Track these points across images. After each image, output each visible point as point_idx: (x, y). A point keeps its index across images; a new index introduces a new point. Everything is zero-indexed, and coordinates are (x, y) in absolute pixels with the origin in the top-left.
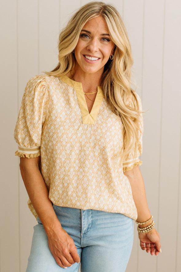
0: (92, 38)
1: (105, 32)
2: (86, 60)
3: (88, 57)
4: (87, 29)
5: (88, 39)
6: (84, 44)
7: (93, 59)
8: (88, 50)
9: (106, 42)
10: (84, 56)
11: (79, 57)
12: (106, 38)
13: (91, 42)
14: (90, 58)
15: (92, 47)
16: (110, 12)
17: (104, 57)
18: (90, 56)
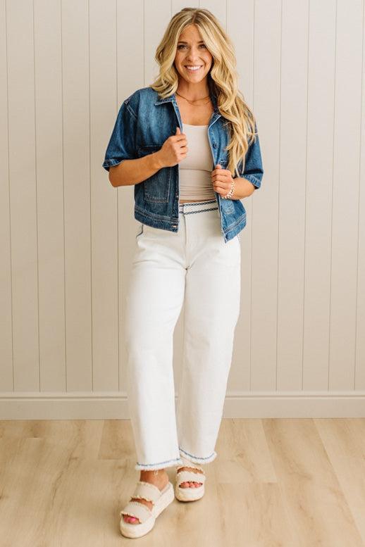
0: (190, 48)
1: (200, 40)
2: (188, 71)
3: (189, 68)
4: (183, 40)
5: (185, 49)
6: (182, 55)
7: (195, 68)
8: (188, 60)
9: (204, 49)
10: (186, 67)
11: (181, 68)
12: (202, 45)
13: (189, 52)
14: (192, 68)
15: (191, 58)
16: (203, 18)
17: (205, 64)
18: (191, 66)
